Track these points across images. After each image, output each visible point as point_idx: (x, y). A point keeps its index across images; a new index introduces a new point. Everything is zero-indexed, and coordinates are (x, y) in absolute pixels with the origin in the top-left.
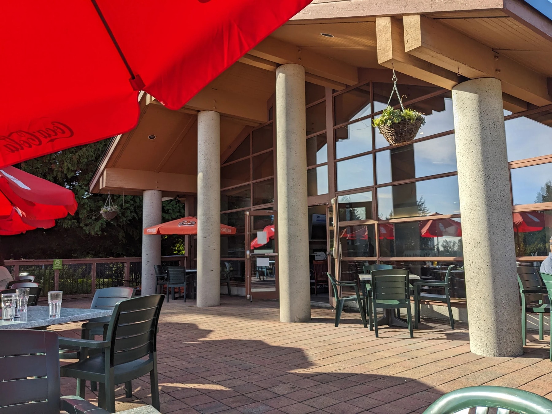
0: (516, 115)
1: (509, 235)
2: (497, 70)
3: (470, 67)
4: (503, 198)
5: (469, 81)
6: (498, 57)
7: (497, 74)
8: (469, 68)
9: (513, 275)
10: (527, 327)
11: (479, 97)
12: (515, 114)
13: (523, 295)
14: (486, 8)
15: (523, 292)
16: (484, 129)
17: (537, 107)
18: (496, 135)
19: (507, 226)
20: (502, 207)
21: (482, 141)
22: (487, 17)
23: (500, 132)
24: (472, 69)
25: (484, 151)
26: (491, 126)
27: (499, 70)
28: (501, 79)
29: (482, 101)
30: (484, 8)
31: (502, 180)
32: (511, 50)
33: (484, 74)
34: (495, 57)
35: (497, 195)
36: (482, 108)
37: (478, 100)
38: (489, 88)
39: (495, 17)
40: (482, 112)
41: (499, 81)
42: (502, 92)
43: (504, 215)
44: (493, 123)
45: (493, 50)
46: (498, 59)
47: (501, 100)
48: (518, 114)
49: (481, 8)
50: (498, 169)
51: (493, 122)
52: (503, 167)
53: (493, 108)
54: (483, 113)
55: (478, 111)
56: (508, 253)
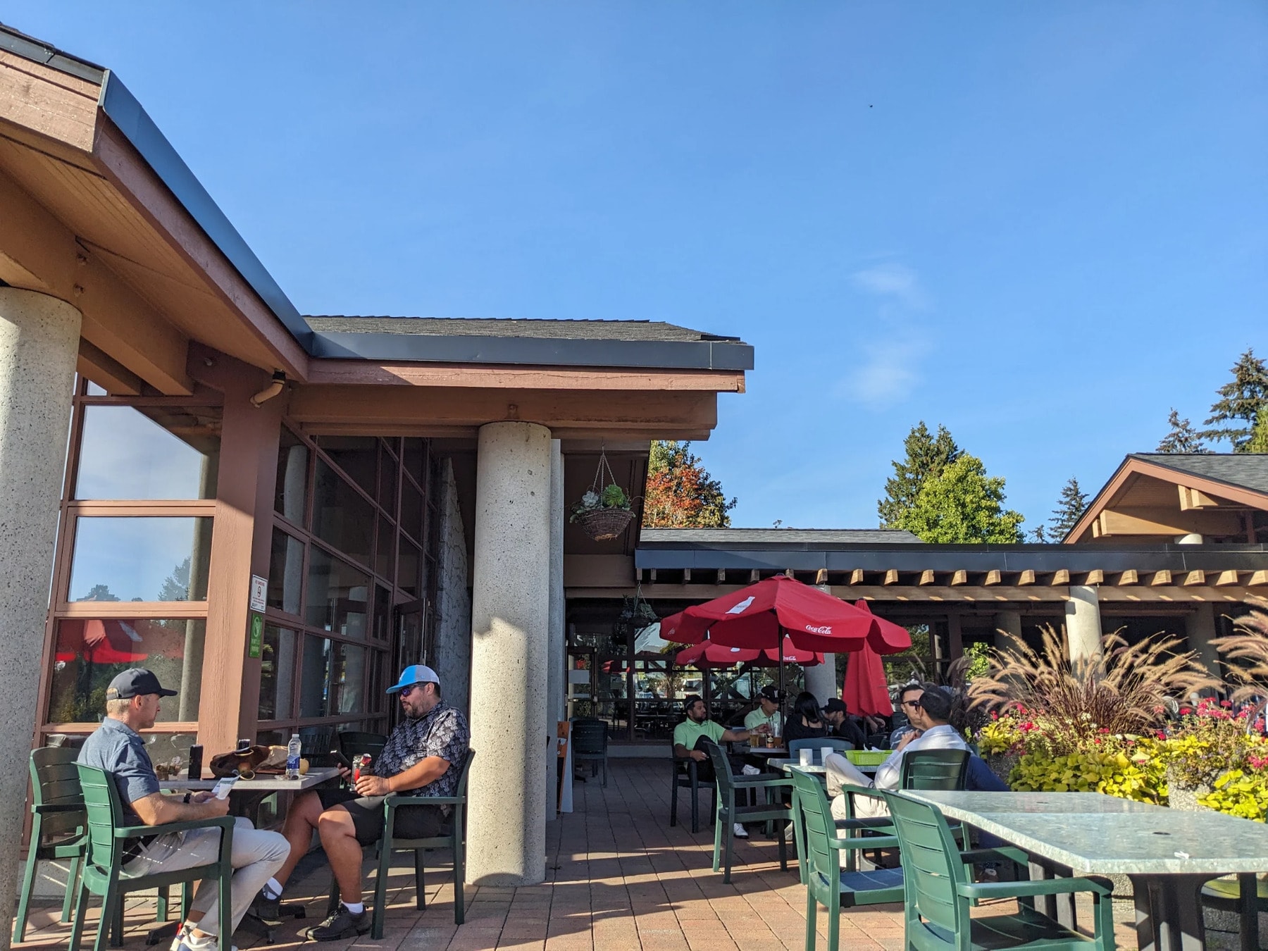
0: (115, 399)
1: (27, 672)
2: (76, 286)
3: (10, 257)
4: (31, 582)
5: (5, 288)
6: (85, 259)
7: (77, 295)
8: (7, 258)
9: (17, 772)
10: (34, 893)
11: (21, 335)
12: (112, 395)
13: (37, 818)
14: (54, 136)
15: (39, 810)
16: (17, 410)
17: (162, 395)
18: (45, 431)
19: (25, 650)
20: (22, 603)
21: (8, 438)
22: (60, 159)
23: (56, 426)
24: (12, 262)
25: (5, 463)
26: (35, 408)
27: (82, 289)
28: (84, 311)
29: (27, 345)
30: (49, 134)
31: (35, 538)
32: (116, 255)
33: (44, 285)
34: (80, 256)
35: (17, 573)
36: (23, 361)
37: (15, 340)
38: (49, 321)
39: (78, 167)
40: (21, 370)
41: (79, 313)
42: (81, 338)
43: (24, 623)
44: (43, 403)
45: (78, 239)
46: (83, 264)
47: (75, 357)
48: (119, 399)
49: (42, 131)
50: (31, 513)
51: (42, 399)
52: (46, 509)
53: (49, 369)
54: (23, 373)
55: (12, 366)
56: (14, 718)
